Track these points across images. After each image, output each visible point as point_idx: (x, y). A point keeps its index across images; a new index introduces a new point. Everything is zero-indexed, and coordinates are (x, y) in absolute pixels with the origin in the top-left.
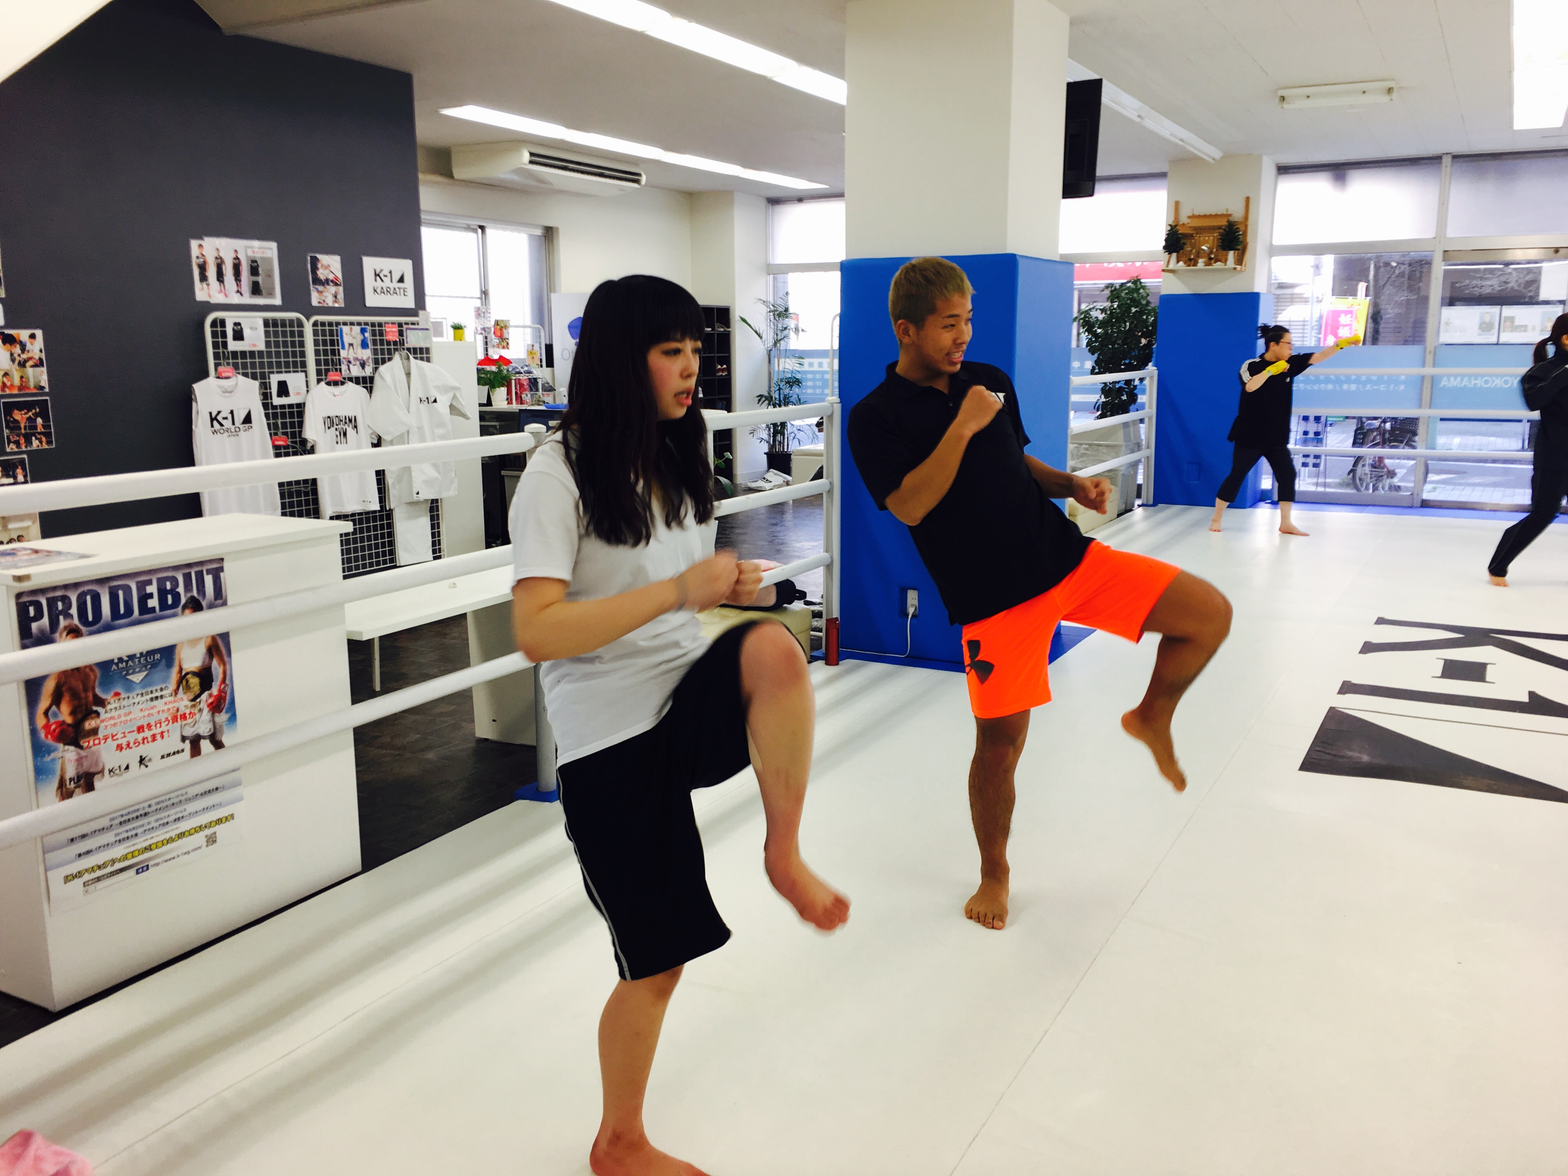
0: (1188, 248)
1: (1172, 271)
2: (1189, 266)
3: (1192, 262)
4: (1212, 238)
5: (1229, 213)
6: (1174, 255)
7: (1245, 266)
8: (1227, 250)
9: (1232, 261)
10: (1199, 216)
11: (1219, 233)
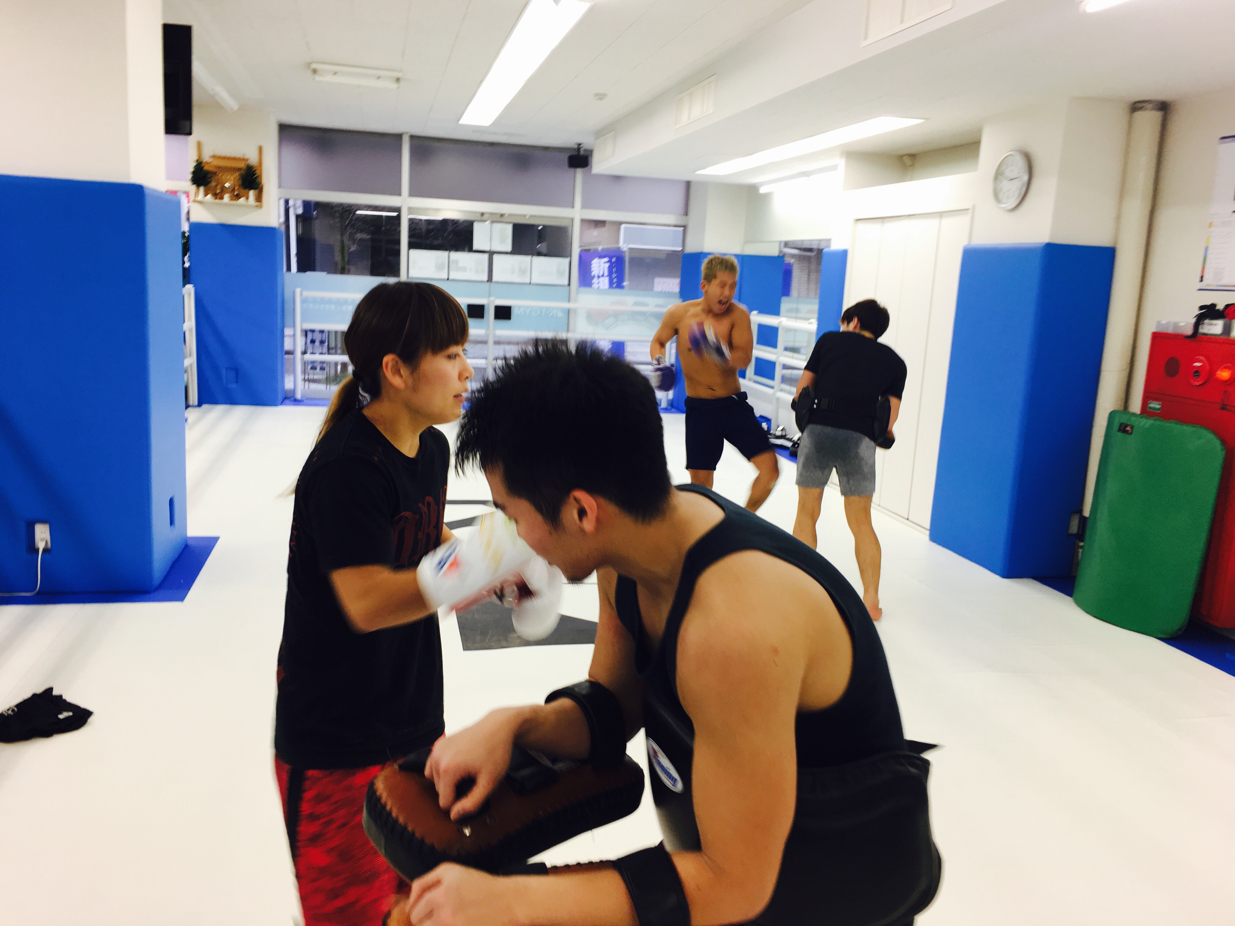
0: (213, 184)
1: (200, 202)
2: (216, 199)
3: (218, 196)
4: (232, 178)
5: (246, 157)
6: (202, 189)
7: (262, 204)
8: (247, 187)
9: (253, 199)
10: (221, 157)
11: (239, 174)
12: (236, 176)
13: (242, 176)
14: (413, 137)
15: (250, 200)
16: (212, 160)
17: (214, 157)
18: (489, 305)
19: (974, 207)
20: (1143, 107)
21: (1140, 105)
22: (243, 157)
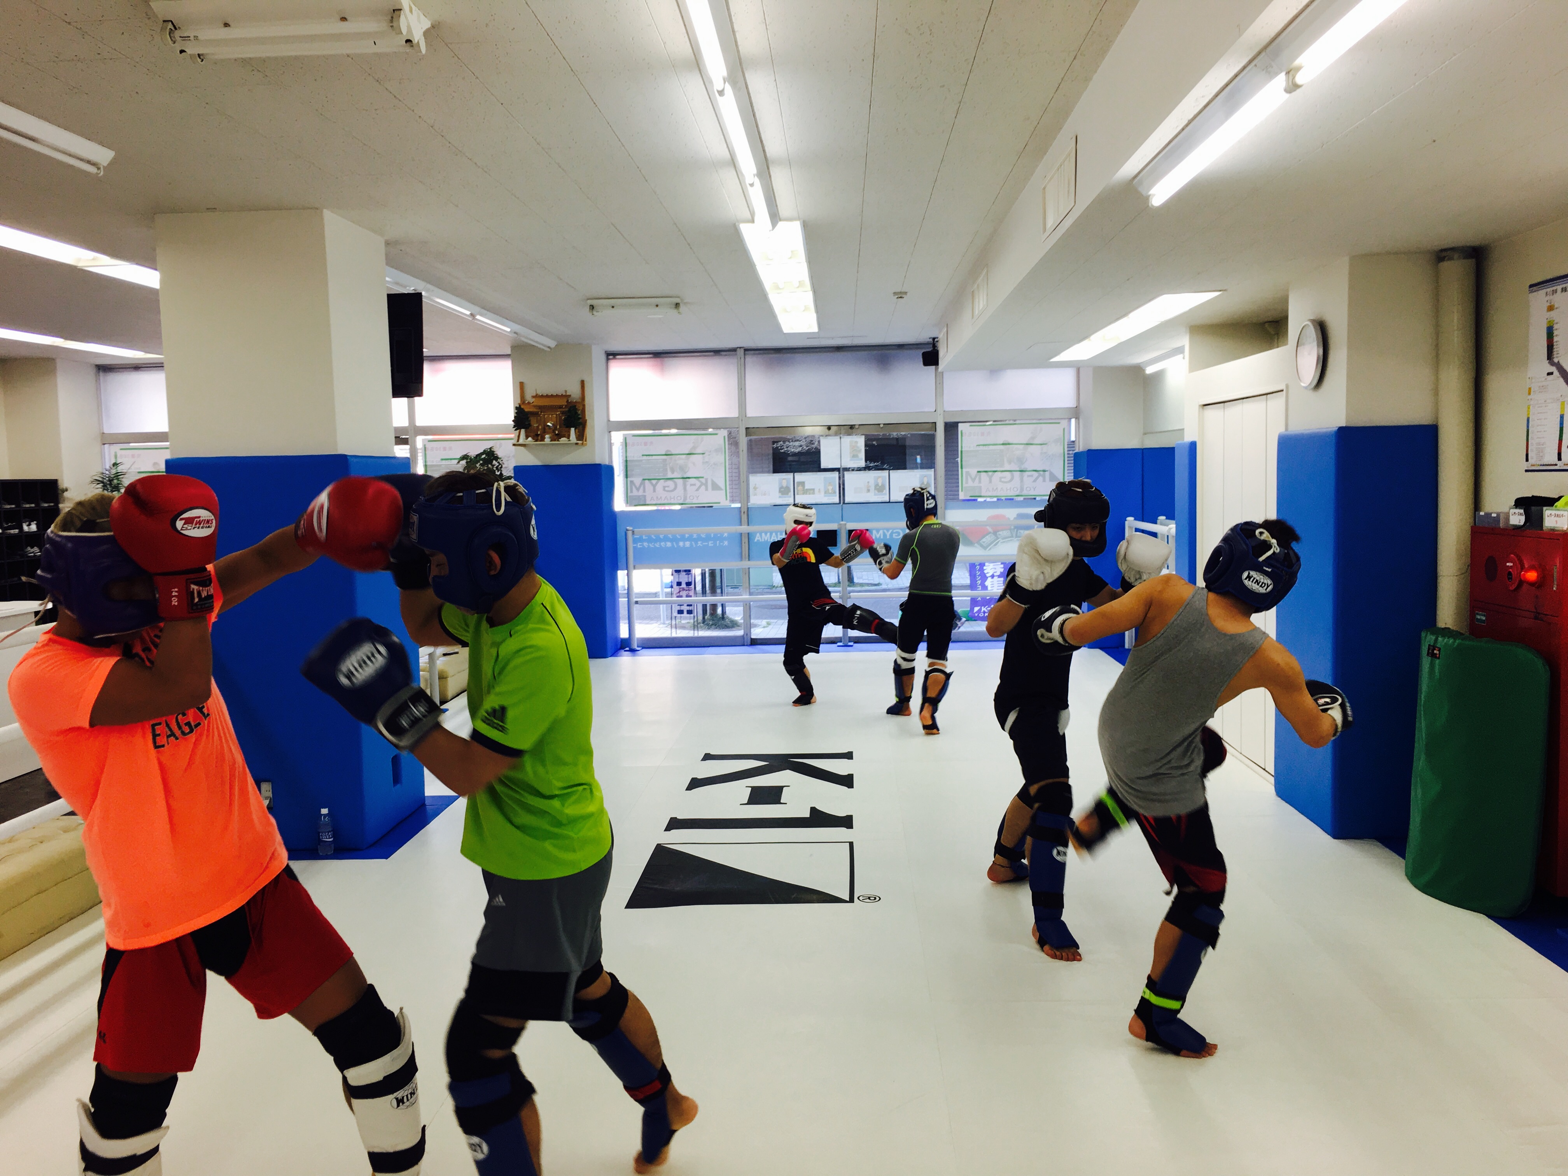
0: (535, 425)
1: (523, 445)
2: (536, 441)
3: (538, 437)
4: (555, 416)
5: (568, 394)
6: (523, 431)
7: (586, 441)
8: (569, 427)
9: (574, 436)
10: (542, 396)
11: (561, 411)
12: (557, 415)
13: (563, 413)
14: (747, 352)
15: (571, 438)
16: (533, 400)
17: (536, 396)
18: (840, 529)
19: (1287, 386)
20: (1445, 257)
21: (1444, 254)
22: (564, 394)
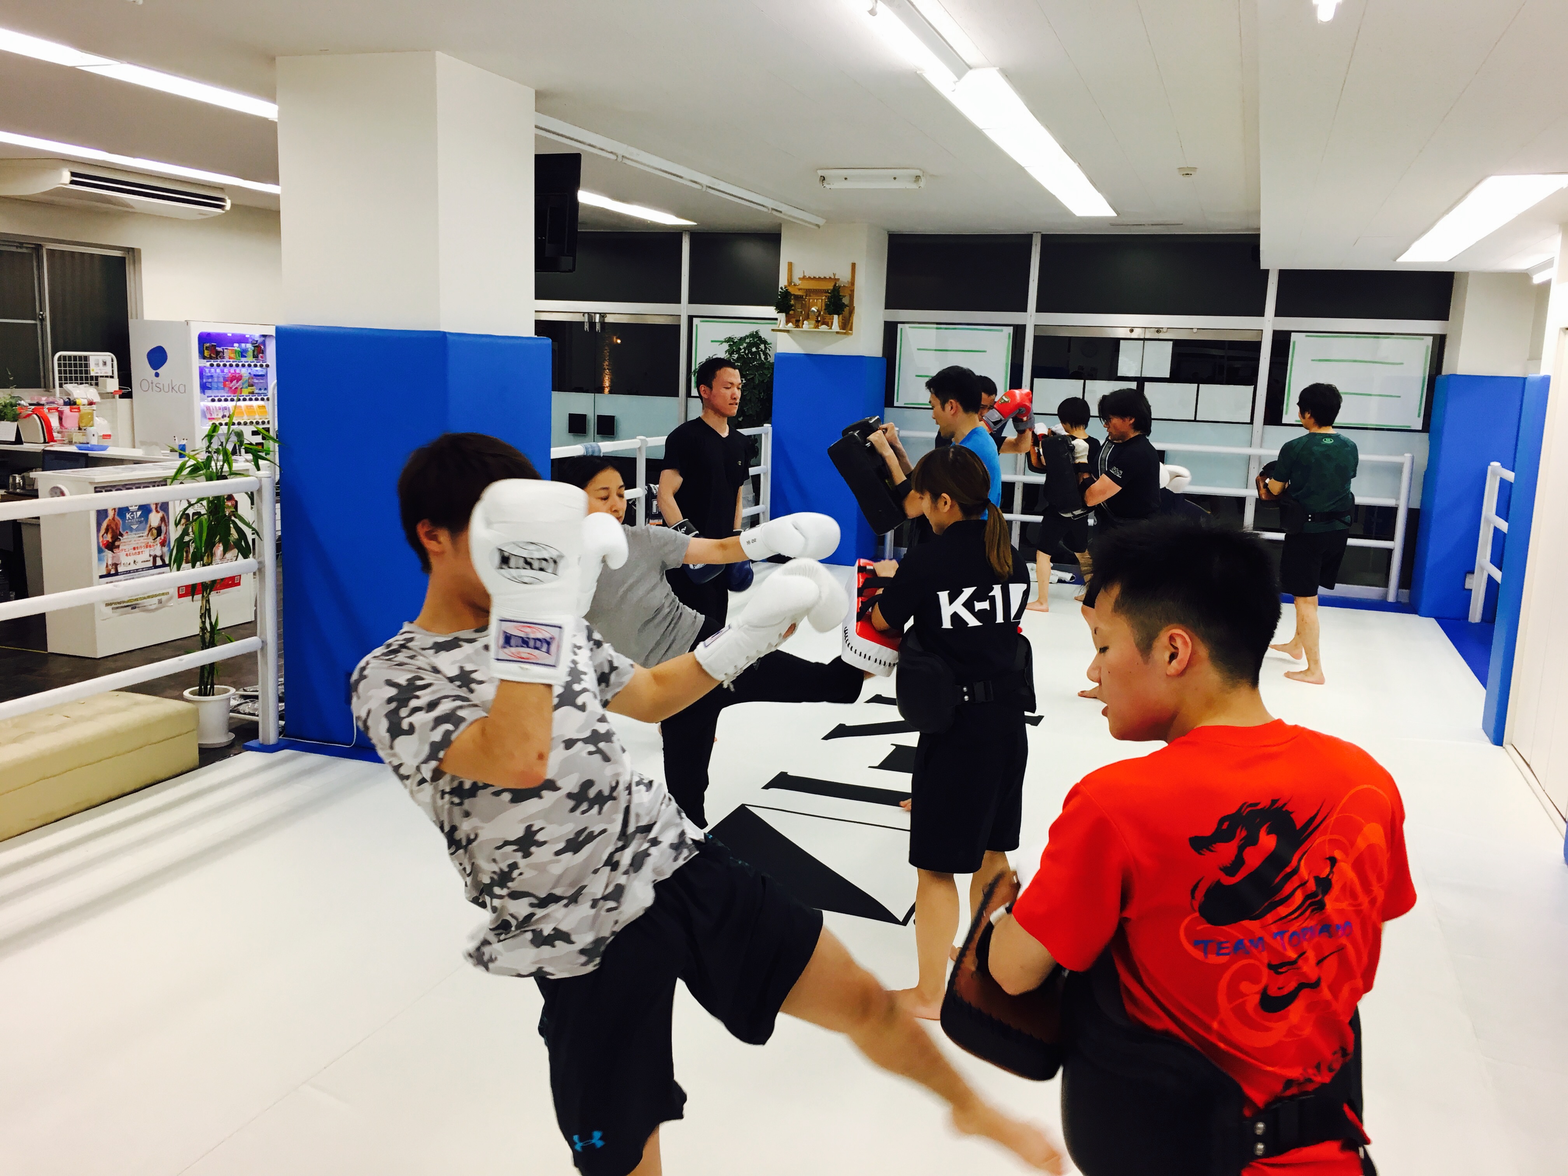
0: (798, 310)
1: (788, 331)
2: (797, 326)
3: (800, 323)
4: (820, 300)
5: (835, 277)
6: (783, 315)
7: (851, 329)
8: (832, 313)
9: (837, 324)
10: (810, 278)
11: (826, 296)
12: (822, 299)
13: (828, 298)
14: (1045, 238)
15: (833, 327)
16: (800, 282)
17: (804, 278)
22: (833, 277)
